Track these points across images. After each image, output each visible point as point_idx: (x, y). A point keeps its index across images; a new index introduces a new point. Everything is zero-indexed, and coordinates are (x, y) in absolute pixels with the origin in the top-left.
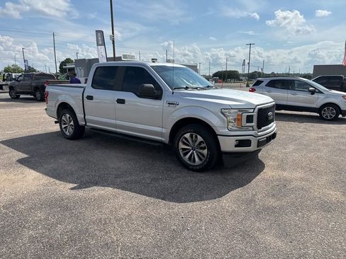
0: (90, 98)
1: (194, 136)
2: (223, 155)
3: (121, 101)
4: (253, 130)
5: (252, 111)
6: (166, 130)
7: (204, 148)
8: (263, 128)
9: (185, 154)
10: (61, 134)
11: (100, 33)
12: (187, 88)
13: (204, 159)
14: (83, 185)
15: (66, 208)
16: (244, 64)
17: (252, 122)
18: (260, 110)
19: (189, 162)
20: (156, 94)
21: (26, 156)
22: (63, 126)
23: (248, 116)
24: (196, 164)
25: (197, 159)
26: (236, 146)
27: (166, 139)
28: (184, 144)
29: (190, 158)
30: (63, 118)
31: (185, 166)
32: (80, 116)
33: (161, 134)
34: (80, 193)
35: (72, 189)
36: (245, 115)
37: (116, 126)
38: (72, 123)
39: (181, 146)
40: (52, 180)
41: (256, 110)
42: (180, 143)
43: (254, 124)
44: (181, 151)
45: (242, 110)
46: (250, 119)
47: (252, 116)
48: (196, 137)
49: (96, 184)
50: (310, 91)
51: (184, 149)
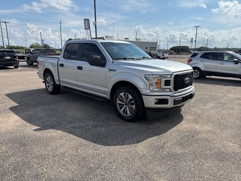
0: (62, 65)
1: (126, 95)
2: (147, 110)
3: (80, 68)
4: (171, 91)
5: (169, 76)
6: (108, 90)
7: (133, 104)
8: (179, 90)
9: (121, 108)
10: (46, 90)
11: (87, 21)
12: (125, 59)
13: (133, 112)
14: (44, 127)
15: (24, 145)
16: (192, 41)
17: (170, 85)
18: (176, 76)
19: (123, 114)
20: (102, 63)
21: (17, 105)
22: (47, 85)
23: (165, 81)
24: (128, 116)
25: (128, 112)
26: (156, 104)
27: (108, 96)
28: (120, 100)
29: (124, 111)
30: (47, 79)
31: (121, 117)
32: (56, 78)
33: (105, 92)
34: (39, 134)
35: (35, 130)
36: (163, 80)
37: (77, 86)
38: (52, 83)
39: (118, 102)
40: (25, 122)
41: (173, 76)
42: (118, 100)
43: (171, 87)
44: (118, 105)
45: (161, 76)
46: (167, 83)
47: (170, 80)
48: (128, 95)
49: (53, 127)
50: (234, 61)
51: (120, 104)
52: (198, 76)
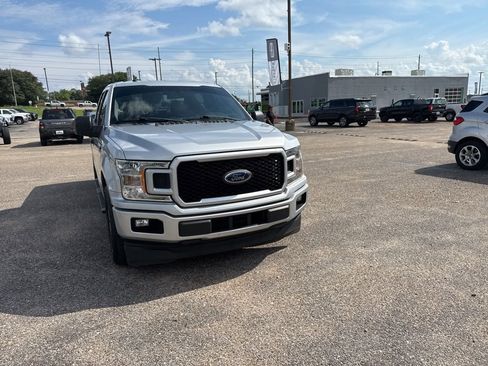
4: (174, 202)
5: (166, 164)
8: (203, 201)
11: (273, 43)
17: (169, 187)
26: (135, 229)
36: (150, 173)
41: (175, 165)
43: (174, 190)
47: (168, 175)
52: (477, 161)
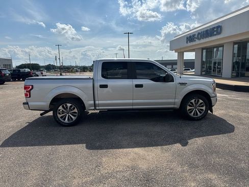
3: (139, 86)
6: (178, 100)
7: (203, 106)
22: (59, 115)
27: (177, 106)
28: (190, 106)
30: (60, 108)
32: (88, 102)
33: (174, 103)
37: (133, 104)
38: (75, 111)
44: (188, 111)
48: (198, 101)
